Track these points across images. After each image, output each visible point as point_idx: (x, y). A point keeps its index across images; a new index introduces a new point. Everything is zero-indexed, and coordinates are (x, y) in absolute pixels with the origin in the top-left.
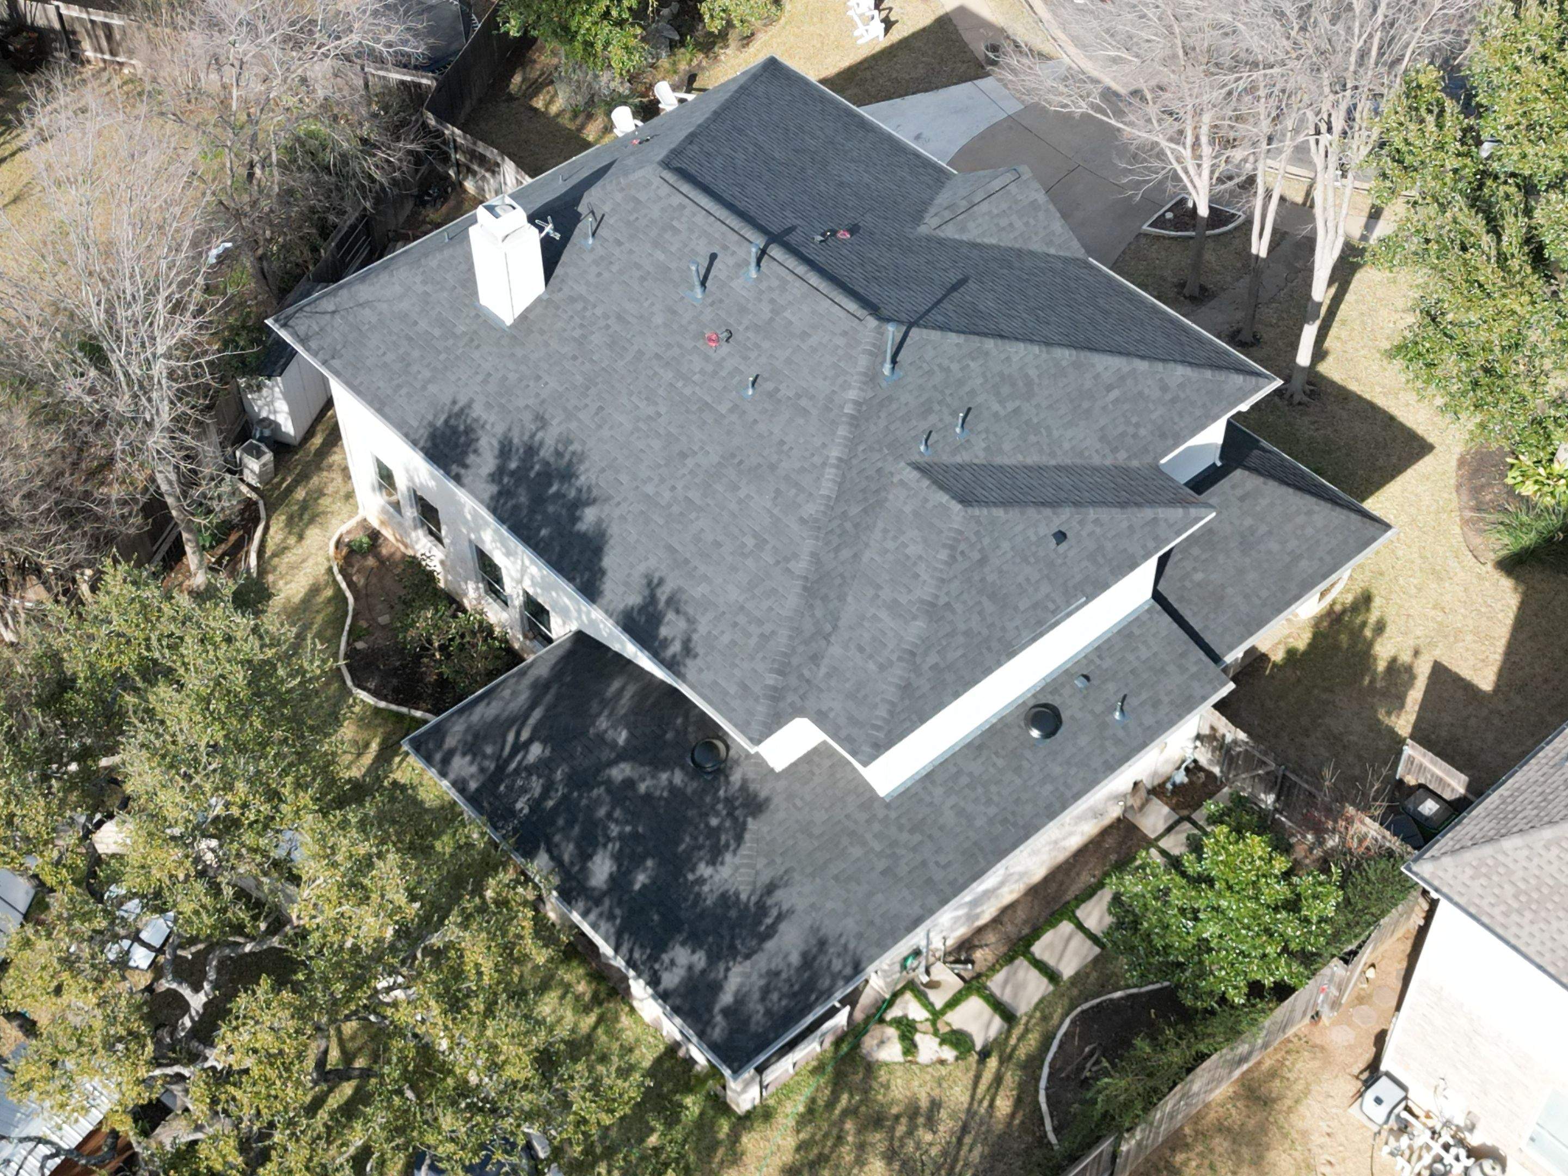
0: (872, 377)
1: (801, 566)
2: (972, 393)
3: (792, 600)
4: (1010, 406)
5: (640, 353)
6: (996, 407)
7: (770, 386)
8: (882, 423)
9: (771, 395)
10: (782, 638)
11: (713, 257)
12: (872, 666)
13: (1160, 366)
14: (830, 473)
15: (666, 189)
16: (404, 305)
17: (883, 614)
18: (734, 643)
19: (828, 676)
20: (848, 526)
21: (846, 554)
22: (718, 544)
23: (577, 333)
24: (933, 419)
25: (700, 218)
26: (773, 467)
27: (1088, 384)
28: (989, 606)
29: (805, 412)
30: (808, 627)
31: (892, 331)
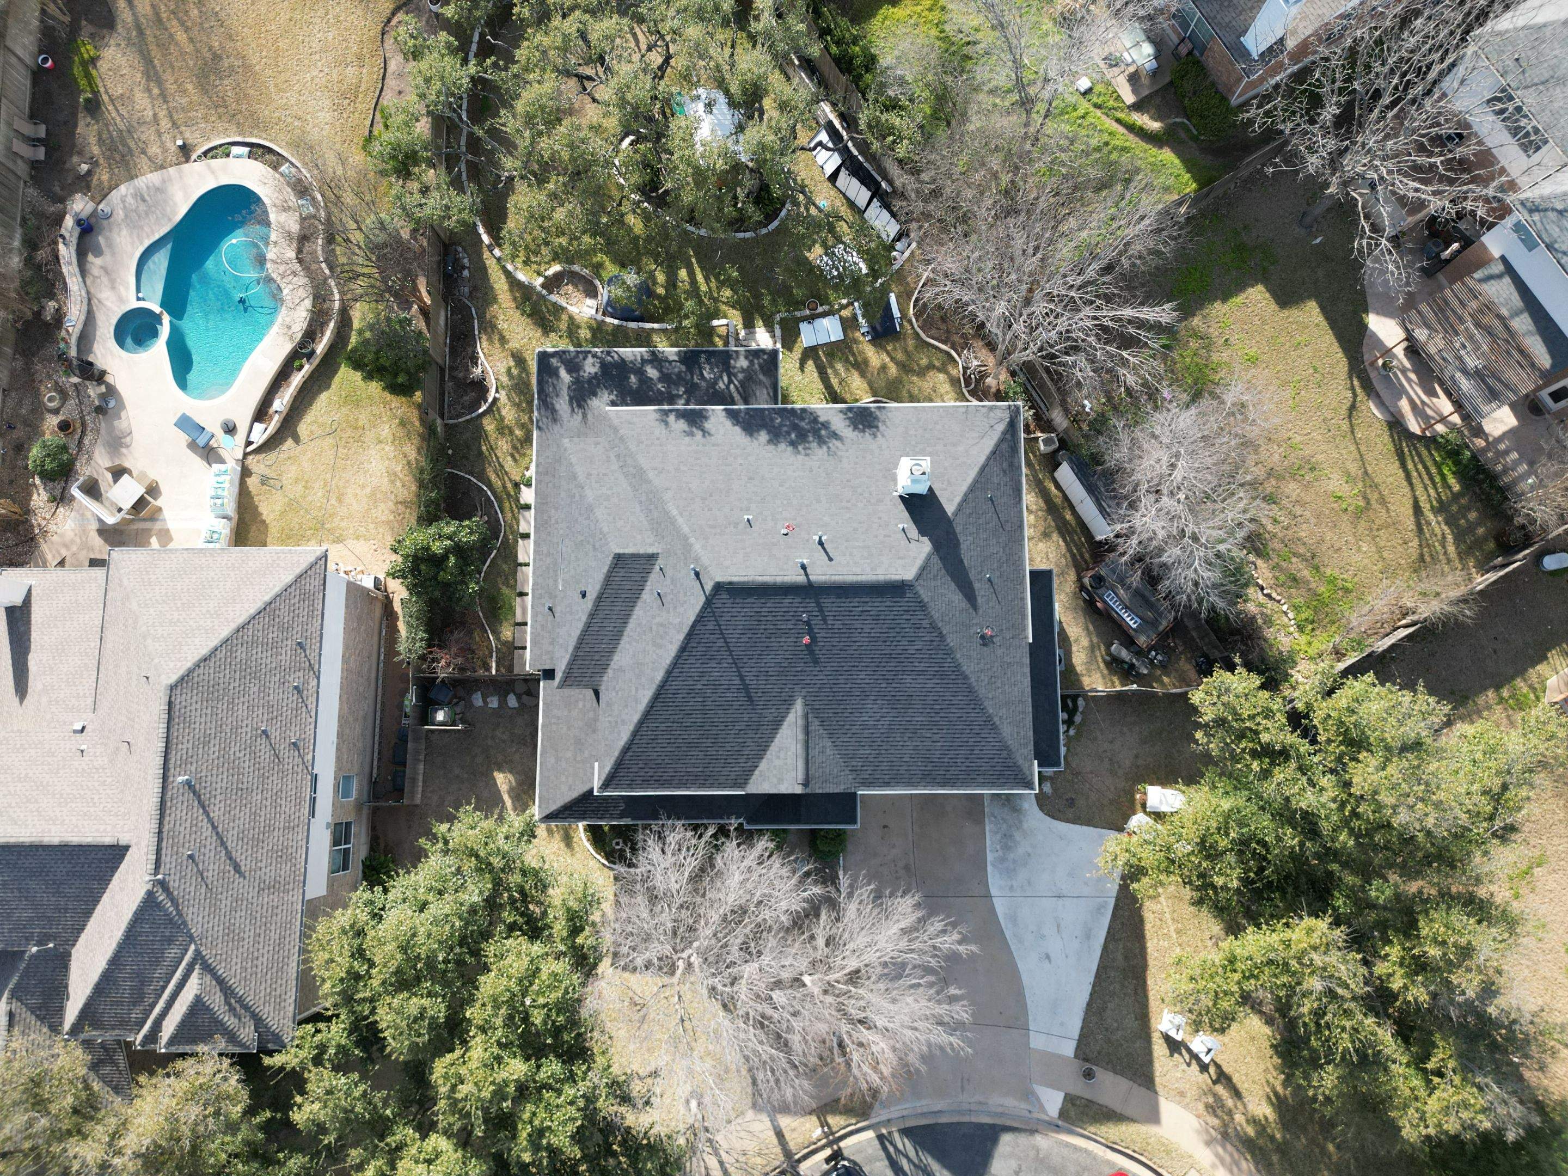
0: (697, 560)
1: (651, 475)
2: (668, 612)
3: (643, 462)
4: (654, 627)
5: (819, 501)
6: (658, 620)
7: (741, 526)
8: (679, 552)
9: (736, 525)
10: (633, 447)
11: (831, 559)
12: (595, 472)
13: (631, 728)
14: (675, 512)
15: (892, 570)
16: (961, 449)
17: (609, 492)
18: (652, 433)
19: (608, 457)
20: (652, 507)
21: (643, 499)
22: (697, 459)
23: (859, 490)
24: (668, 582)
25: (858, 571)
26: (703, 499)
27: (643, 680)
28: (580, 538)
29: (711, 527)
30: (629, 461)
31: (709, 587)
